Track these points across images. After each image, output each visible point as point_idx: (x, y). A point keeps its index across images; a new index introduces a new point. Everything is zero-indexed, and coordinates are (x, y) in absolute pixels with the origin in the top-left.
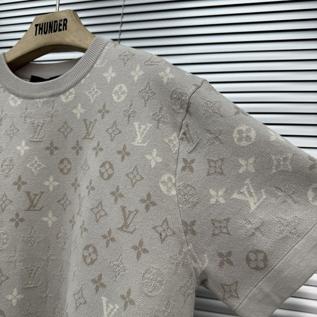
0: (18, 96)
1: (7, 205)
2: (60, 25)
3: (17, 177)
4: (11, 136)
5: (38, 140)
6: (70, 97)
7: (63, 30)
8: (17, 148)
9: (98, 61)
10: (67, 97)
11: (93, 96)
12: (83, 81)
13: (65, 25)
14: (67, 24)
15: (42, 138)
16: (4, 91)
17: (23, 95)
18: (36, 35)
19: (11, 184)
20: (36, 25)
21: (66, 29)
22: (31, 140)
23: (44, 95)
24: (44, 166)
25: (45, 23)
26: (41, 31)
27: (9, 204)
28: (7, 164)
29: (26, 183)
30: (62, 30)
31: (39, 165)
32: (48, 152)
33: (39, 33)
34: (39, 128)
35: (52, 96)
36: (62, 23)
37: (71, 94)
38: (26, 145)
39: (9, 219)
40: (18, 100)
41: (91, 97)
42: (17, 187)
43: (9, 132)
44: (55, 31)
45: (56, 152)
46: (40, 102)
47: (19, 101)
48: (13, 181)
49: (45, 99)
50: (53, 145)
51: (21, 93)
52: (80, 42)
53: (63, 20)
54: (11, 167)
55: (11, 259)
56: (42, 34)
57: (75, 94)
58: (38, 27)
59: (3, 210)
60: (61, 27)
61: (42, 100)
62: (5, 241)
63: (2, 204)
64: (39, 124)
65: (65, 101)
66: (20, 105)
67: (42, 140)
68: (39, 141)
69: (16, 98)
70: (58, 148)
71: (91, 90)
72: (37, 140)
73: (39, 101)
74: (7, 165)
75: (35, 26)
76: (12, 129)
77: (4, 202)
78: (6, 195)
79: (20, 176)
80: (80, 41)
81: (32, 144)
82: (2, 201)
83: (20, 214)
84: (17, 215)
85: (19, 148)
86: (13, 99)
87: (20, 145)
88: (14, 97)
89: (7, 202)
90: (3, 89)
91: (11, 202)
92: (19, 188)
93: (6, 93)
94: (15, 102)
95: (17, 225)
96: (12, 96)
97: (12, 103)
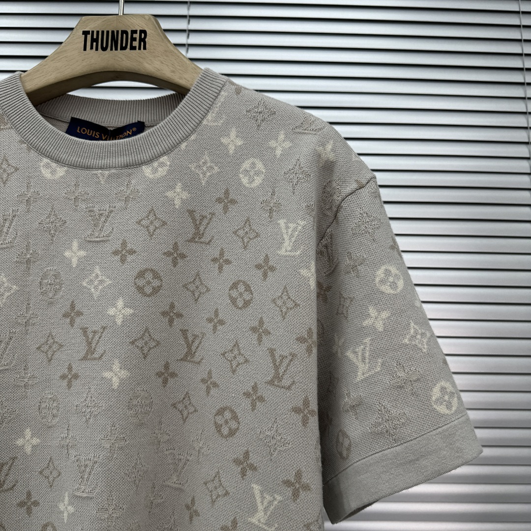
0: (57, 161)
1: (55, 351)
2: (133, 39)
3: (68, 304)
4: (52, 232)
5: (101, 239)
6: (160, 169)
7: (140, 49)
8: (64, 255)
9: (210, 114)
10: (155, 171)
11: (204, 173)
12: (183, 146)
13: (143, 40)
14: (146, 40)
15: (108, 236)
16: (29, 149)
17: (67, 161)
18: (85, 49)
19: (60, 316)
20: (85, 33)
21: (145, 48)
22: (88, 239)
23: (111, 163)
24: (108, 282)
25: (103, 32)
26: (95, 44)
27: (58, 350)
28: (50, 281)
29: (82, 314)
30: (137, 48)
31: (101, 282)
32: (118, 258)
33: (92, 48)
34: (103, 219)
35: (127, 166)
36: (137, 36)
37: (162, 165)
38: (80, 248)
39: (59, 375)
40: (58, 169)
41: (201, 175)
42: (68, 320)
43: (47, 226)
44: (123, 48)
45: (130, 258)
46: (103, 175)
47: (61, 171)
48: (63, 311)
49: (113, 171)
50: (126, 246)
51: (63, 156)
52: (172, 74)
53: (138, 32)
54: (56, 287)
56: (97, 49)
57: (170, 166)
58: (89, 37)
59: (50, 360)
60: (136, 44)
61: (107, 172)
62: (55, 412)
63: (47, 351)
64: (101, 212)
65: (151, 176)
66: (62, 177)
67: (107, 238)
68: (102, 241)
69: (54, 165)
70: (135, 252)
71: (201, 163)
72: (98, 239)
73: (101, 173)
74: (50, 285)
75: (83, 34)
76: (52, 220)
77: (50, 347)
78: (52, 336)
79: (73, 302)
80: (173, 72)
81: (90, 246)
82: (48, 346)
83: (74, 366)
84: (70, 368)
85: (67, 254)
86: (47, 166)
87: (70, 248)
88: (50, 162)
89: (55, 347)
90: (25, 145)
91: (61, 346)
92: (72, 323)
93: (33, 154)
94: (53, 172)
95: (69, 386)
96: (46, 160)
97: (46, 174)
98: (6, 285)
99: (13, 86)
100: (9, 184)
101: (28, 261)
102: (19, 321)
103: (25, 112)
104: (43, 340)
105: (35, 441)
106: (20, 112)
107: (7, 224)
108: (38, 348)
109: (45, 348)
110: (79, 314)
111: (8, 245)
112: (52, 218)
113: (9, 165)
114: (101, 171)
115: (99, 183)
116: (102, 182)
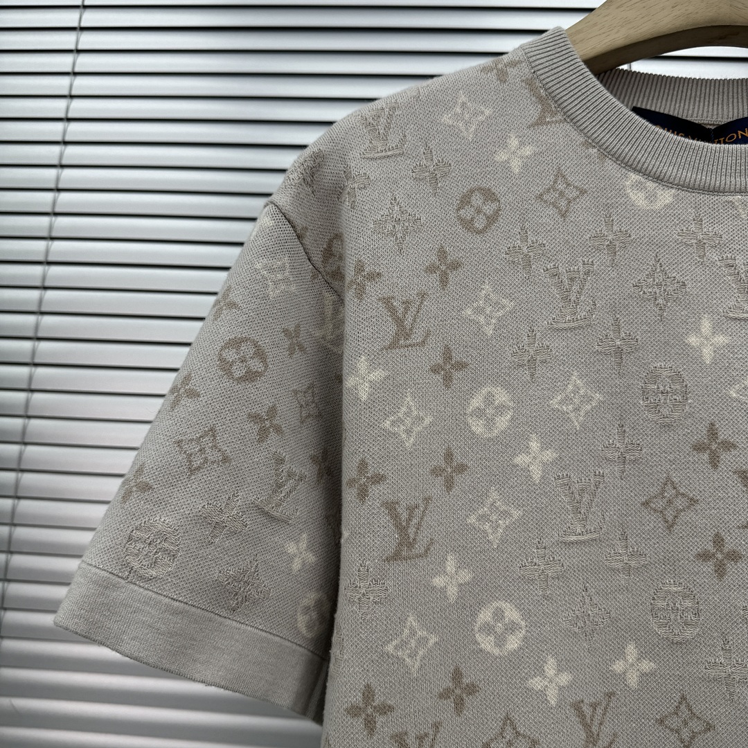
0: (658, 179)
1: (682, 511)
3: (703, 427)
4: (660, 301)
8: (686, 341)
17: (677, 179)
19: (687, 448)
22: (730, 314)
27: (688, 507)
28: (662, 388)
29: (734, 446)
38: (716, 329)
39: (695, 552)
40: (659, 192)
42: (706, 457)
43: (650, 290)
47: (666, 197)
48: (694, 439)
51: (670, 171)
54: (675, 397)
55: (713, 673)
59: (672, 526)
62: (690, 616)
63: (665, 509)
66: (668, 206)
69: (651, 185)
74: (663, 393)
76: (657, 280)
77: (670, 502)
78: (672, 483)
79: (712, 424)
81: (735, 326)
82: (665, 500)
83: (727, 539)
84: (718, 541)
85: (693, 340)
86: (638, 186)
87: (697, 330)
88: (643, 180)
89: (680, 503)
90: (595, 150)
91: (693, 501)
92: (714, 462)
93: (610, 166)
94: (651, 197)
95: (720, 571)
96: (634, 177)
97: (639, 199)
98: (582, 392)
99: (560, 50)
100: (571, 217)
101: (619, 352)
102: (609, 455)
103: (589, 93)
104: (654, 490)
105: (647, 666)
106: (580, 93)
107: (575, 288)
108: (646, 504)
109: (659, 504)
110: (728, 446)
111: (581, 323)
112: (659, 277)
113: (569, 185)
114: (740, 197)
115: (738, 216)
116: (743, 216)
